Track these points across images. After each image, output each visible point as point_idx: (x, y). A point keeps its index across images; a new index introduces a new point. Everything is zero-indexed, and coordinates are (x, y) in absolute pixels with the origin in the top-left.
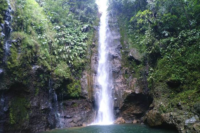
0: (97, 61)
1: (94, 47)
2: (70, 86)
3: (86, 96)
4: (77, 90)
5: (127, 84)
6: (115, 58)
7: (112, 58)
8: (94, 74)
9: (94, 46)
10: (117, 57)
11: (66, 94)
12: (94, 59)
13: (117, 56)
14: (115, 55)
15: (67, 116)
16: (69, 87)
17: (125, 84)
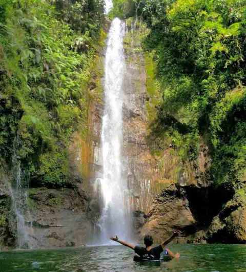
0: (99, 117)
1: (92, 88)
2: (46, 157)
3: (78, 184)
4: (60, 168)
5: (160, 168)
6: (135, 117)
7: (129, 115)
8: (93, 142)
9: (94, 86)
10: (138, 115)
11: (35, 174)
12: (92, 113)
13: (138, 113)
14: (135, 111)
15: (40, 222)
16: (44, 160)
17: (155, 168)
